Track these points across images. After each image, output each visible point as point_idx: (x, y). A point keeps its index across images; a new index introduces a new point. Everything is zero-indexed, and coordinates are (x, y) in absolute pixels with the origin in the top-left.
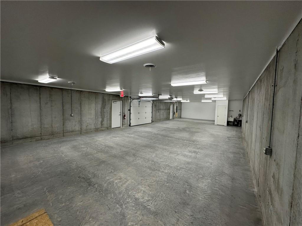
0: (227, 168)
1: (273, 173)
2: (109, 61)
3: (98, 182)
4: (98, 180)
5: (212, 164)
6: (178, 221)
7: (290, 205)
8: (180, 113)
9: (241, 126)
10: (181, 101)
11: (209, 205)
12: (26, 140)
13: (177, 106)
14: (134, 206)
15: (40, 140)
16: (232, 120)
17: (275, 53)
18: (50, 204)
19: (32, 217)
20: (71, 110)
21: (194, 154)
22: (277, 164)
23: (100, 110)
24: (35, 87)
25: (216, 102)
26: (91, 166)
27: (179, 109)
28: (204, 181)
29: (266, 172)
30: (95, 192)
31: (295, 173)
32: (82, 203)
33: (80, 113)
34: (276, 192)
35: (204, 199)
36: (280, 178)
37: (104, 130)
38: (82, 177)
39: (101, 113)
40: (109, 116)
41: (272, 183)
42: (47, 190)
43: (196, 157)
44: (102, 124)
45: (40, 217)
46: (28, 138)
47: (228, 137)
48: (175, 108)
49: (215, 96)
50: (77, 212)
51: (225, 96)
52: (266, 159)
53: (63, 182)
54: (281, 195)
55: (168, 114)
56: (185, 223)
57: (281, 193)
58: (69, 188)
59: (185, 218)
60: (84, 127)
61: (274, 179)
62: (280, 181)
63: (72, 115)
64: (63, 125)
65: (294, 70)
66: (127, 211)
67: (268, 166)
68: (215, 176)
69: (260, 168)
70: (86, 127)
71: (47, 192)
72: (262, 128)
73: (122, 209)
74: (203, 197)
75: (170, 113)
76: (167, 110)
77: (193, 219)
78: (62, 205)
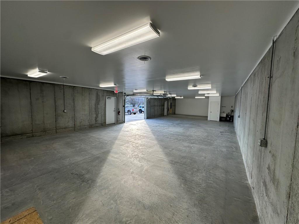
0: (221, 162)
1: (268, 165)
2: (101, 52)
3: (91, 178)
4: (92, 176)
5: (206, 158)
6: (173, 215)
7: (288, 196)
8: (174, 109)
9: (233, 121)
10: (175, 98)
11: (204, 198)
12: (16, 137)
13: (172, 102)
14: (129, 201)
15: (32, 137)
16: (224, 115)
17: (271, 44)
18: (40, 202)
19: (20, 216)
20: (64, 106)
21: (188, 148)
22: (273, 155)
23: (94, 106)
24: (24, 82)
25: (209, 98)
26: (84, 163)
27: (173, 106)
28: (198, 175)
29: (260, 164)
30: (88, 188)
31: (294, 164)
32: (75, 199)
33: (73, 109)
34: (272, 183)
35: (199, 192)
36: (276, 169)
37: (99, 126)
38: (76, 173)
39: (95, 109)
40: (103, 112)
41: (267, 175)
42: (38, 188)
43: (191, 151)
44: (96, 121)
45: (30, 216)
46: (18, 135)
47: (221, 132)
48: (170, 104)
49: (208, 92)
50: (69, 210)
51: (218, 92)
52: (260, 151)
53: (55, 179)
54: (277, 187)
55: (162, 110)
56: (181, 217)
57: (277, 184)
58: (61, 184)
59: (181, 212)
60: (78, 123)
61: (269, 170)
62: (276, 172)
63: (65, 111)
64: (56, 121)
65: (293, 58)
66: (122, 207)
67: (262, 158)
68: (209, 170)
69: (253, 161)
70: (80, 123)
71: (38, 189)
72: (255, 121)
73: (117, 204)
74: (198, 190)
75: (164, 109)
76: (162, 106)
77: (189, 212)
78: (53, 202)
